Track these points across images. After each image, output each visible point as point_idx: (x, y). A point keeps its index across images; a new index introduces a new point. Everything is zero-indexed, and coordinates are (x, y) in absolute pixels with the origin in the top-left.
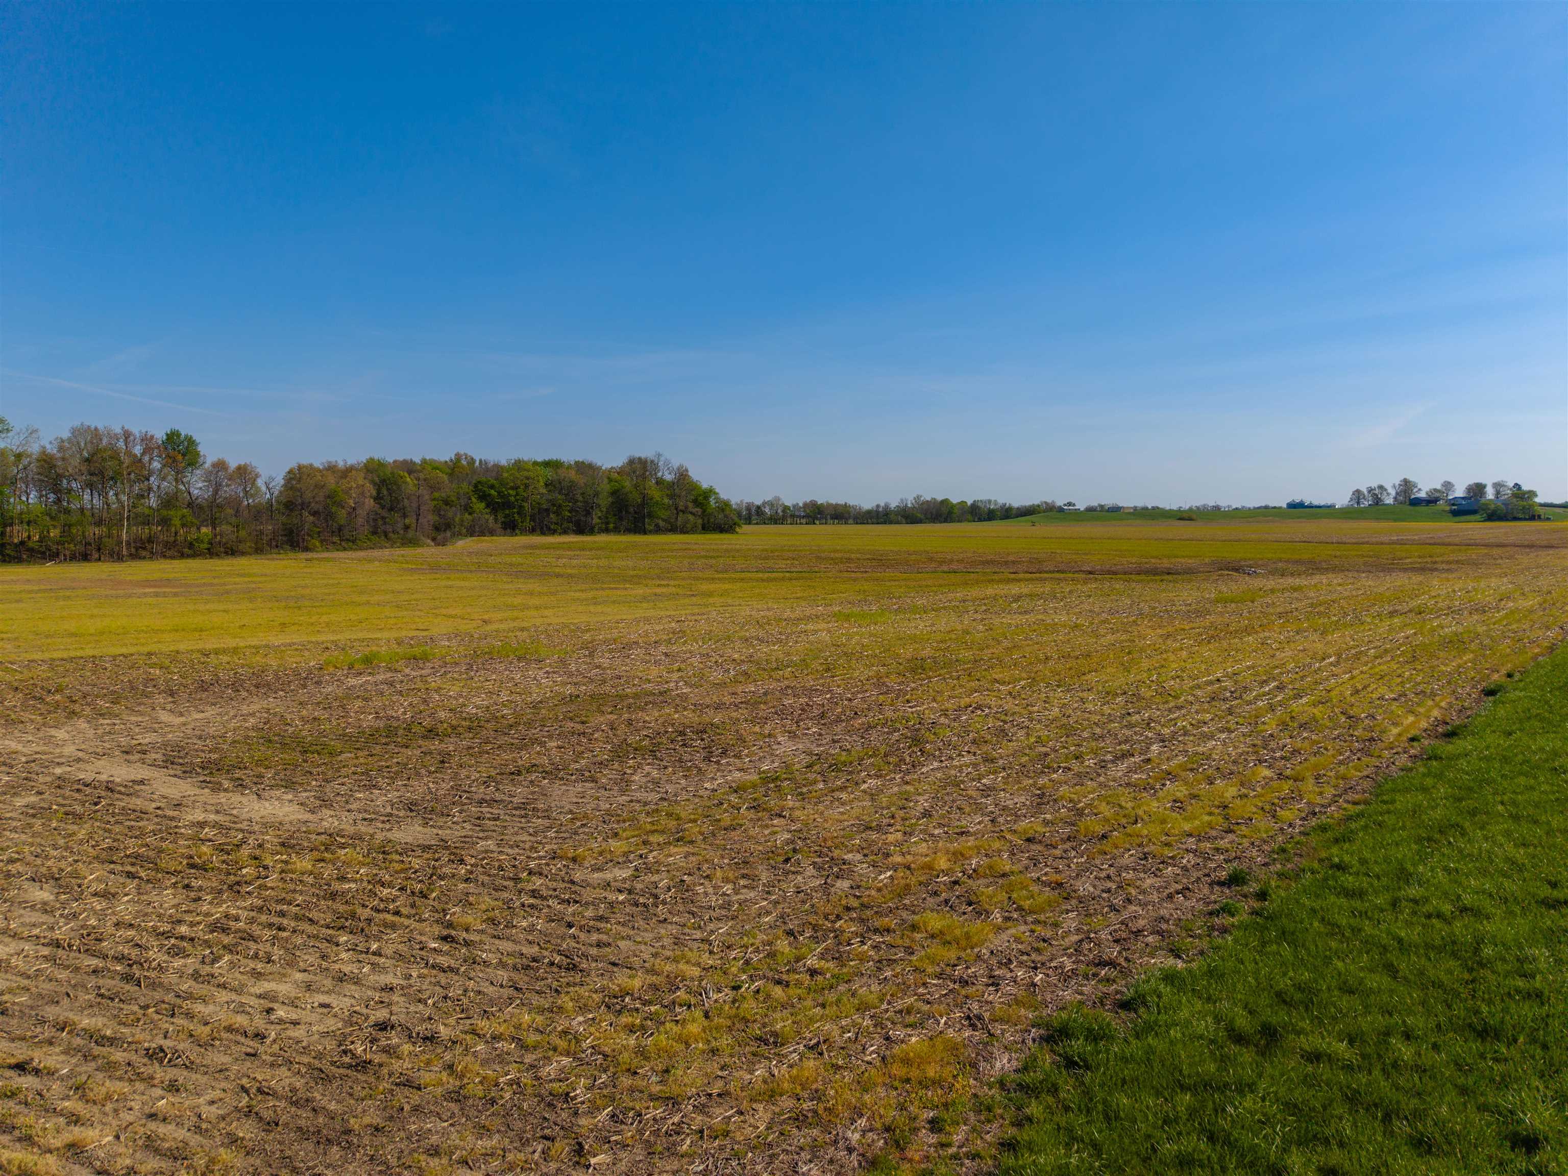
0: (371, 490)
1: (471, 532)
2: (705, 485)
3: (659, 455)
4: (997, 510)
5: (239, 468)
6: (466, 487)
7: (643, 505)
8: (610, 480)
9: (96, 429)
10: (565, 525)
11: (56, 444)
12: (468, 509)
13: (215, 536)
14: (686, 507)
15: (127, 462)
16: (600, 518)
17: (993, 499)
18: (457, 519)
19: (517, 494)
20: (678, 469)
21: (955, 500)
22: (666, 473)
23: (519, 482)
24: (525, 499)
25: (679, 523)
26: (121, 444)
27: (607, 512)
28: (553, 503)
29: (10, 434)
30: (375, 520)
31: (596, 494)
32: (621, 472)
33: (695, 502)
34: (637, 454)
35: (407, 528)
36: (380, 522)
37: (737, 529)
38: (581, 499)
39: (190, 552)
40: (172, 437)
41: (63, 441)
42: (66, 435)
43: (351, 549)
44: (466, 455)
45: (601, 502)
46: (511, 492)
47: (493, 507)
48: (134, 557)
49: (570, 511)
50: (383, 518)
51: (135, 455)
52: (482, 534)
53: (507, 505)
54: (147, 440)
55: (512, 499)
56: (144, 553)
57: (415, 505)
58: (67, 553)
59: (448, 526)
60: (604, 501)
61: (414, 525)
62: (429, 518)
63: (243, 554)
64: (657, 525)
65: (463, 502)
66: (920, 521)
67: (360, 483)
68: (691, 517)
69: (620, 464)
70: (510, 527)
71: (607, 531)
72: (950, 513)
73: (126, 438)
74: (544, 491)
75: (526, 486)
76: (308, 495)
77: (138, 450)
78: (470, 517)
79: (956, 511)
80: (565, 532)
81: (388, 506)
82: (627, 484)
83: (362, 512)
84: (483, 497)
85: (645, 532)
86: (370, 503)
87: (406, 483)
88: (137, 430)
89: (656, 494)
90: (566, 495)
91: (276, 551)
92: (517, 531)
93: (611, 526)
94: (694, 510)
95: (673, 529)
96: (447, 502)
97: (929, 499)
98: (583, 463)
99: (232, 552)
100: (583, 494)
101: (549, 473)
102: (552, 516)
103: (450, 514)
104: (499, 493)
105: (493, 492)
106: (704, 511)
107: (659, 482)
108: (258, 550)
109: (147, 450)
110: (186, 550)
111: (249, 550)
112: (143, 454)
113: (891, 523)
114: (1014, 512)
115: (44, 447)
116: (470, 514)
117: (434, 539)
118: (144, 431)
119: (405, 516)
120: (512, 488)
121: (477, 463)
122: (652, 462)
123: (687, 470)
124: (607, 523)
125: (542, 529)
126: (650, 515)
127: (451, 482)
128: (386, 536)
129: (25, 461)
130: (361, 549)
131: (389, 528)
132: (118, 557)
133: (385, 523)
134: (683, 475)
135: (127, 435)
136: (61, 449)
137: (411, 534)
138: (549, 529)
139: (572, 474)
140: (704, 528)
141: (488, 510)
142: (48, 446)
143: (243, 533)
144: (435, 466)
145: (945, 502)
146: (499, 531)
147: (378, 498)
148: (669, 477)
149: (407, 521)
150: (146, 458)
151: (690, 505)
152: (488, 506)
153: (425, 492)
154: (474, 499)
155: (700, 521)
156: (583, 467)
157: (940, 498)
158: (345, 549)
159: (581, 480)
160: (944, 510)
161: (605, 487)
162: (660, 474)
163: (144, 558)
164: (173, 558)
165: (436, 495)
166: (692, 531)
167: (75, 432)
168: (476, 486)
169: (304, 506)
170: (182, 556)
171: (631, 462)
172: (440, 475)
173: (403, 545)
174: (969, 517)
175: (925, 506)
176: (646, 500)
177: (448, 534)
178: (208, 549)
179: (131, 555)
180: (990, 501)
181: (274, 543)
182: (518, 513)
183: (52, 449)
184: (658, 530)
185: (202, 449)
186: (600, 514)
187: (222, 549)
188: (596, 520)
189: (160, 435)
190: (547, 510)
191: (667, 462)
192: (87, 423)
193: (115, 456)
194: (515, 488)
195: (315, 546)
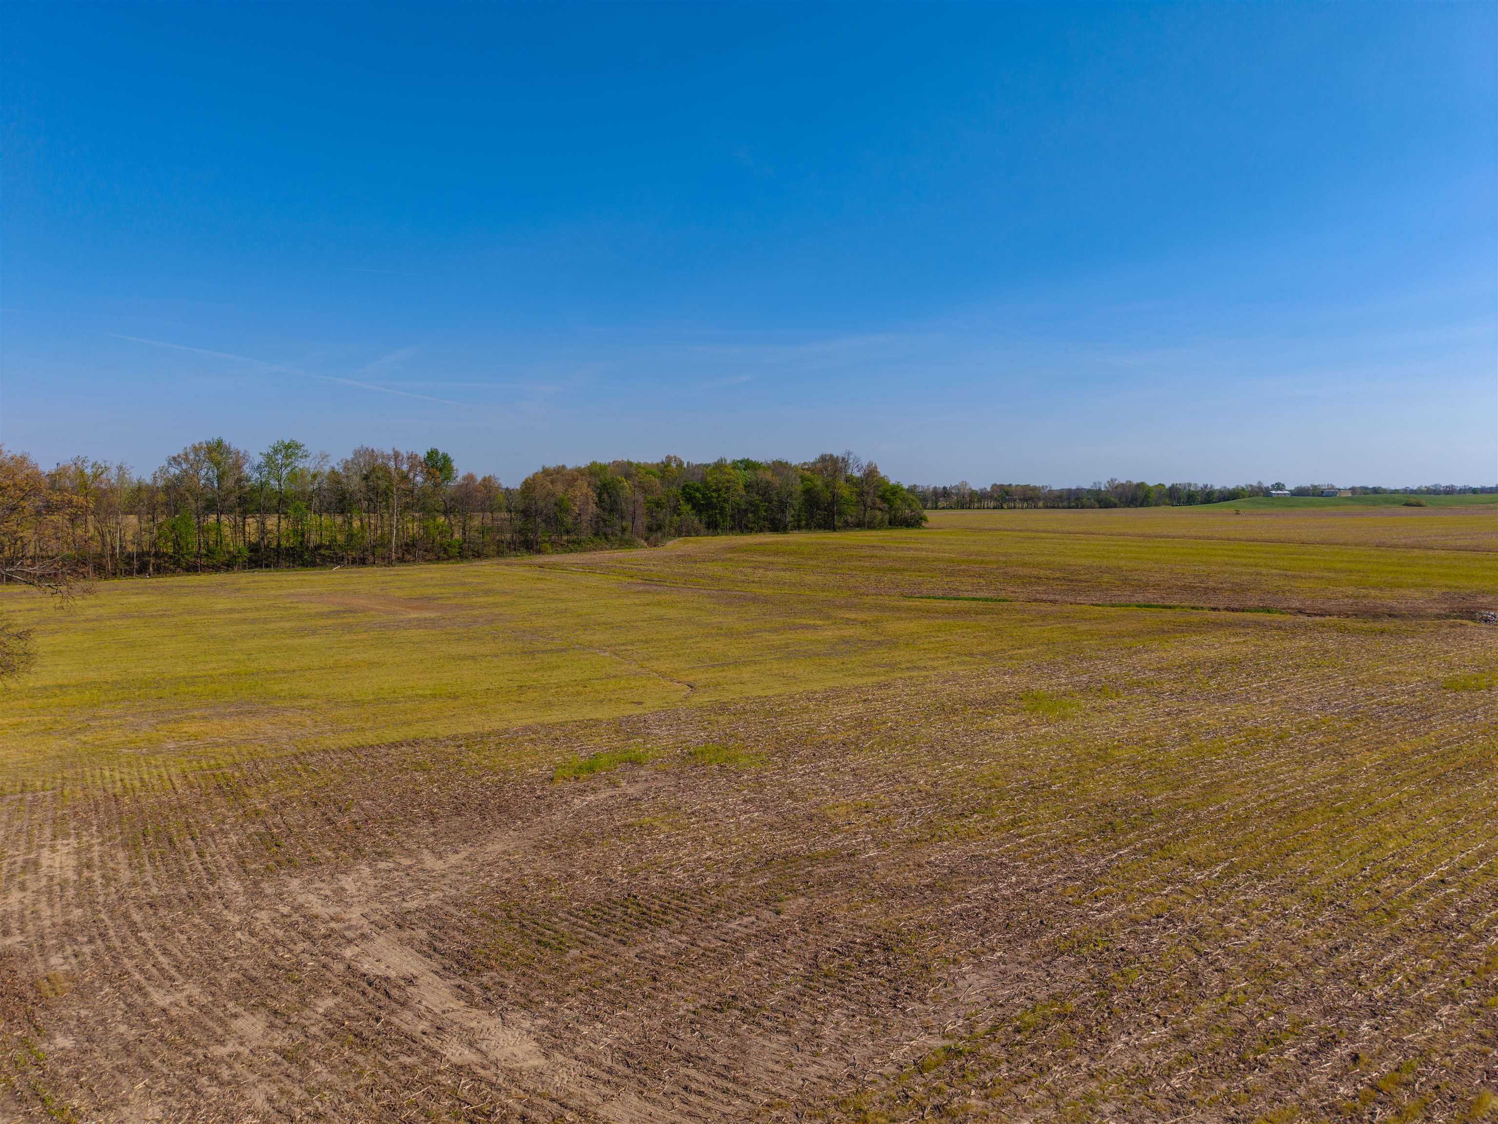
0: (593, 495)
1: (679, 533)
2: (893, 482)
3: (849, 453)
4: (1197, 492)
5: (485, 479)
6: (675, 490)
7: (833, 503)
8: (803, 479)
9: (373, 451)
10: (762, 523)
11: (342, 465)
12: (676, 510)
13: (465, 541)
14: (874, 504)
15: (396, 477)
16: (793, 516)
17: (1193, 482)
18: (667, 522)
19: (719, 496)
20: (868, 466)
21: (1151, 483)
22: (855, 470)
23: (720, 485)
24: (726, 501)
25: (866, 520)
26: (392, 464)
27: (800, 510)
28: (751, 503)
29: (308, 459)
30: (597, 522)
31: (790, 494)
32: (813, 468)
33: (883, 498)
34: (828, 452)
35: (624, 530)
36: (601, 523)
37: (924, 524)
38: (776, 498)
39: (445, 556)
40: (432, 455)
41: (347, 461)
42: (350, 456)
43: (576, 551)
44: (675, 457)
45: (794, 502)
46: (714, 494)
47: (698, 507)
48: (402, 560)
49: (766, 511)
50: (604, 521)
51: (403, 472)
52: (688, 534)
53: (710, 506)
54: (412, 457)
55: (715, 500)
56: (408, 557)
57: (631, 508)
58: (350, 557)
59: (660, 527)
60: (797, 501)
61: (630, 528)
62: (643, 521)
63: (487, 557)
64: (846, 522)
65: (672, 504)
66: (1115, 506)
67: (585, 491)
68: (878, 513)
69: (812, 460)
70: (713, 527)
71: (799, 528)
72: (1146, 497)
73: (396, 459)
74: (744, 493)
75: (728, 488)
76: (541, 504)
77: (405, 468)
78: (678, 519)
79: (1152, 495)
80: (761, 530)
81: (608, 507)
82: (819, 483)
83: (586, 518)
84: (690, 499)
85: (834, 528)
86: (592, 508)
87: (623, 488)
88: (404, 452)
89: (845, 491)
90: (763, 495)
91: (514, 553)
92: (719, 531)
93: (803, 523)
94: (881, 506)
95: (860, 525)
96: (658, 504)
97: (1124, 482)
98: (780, 462)
99: (478, 555)
100: (778, 493)
101: (749, 475)
102: (750, 515)
103: (661, 516)
104: (703, 495)
105: (698, 495)
106: (891, 507)
107: (848, 480)
108: (500, 553)
109: (412, 467)
110: (441, 555)
111: (492, 553)
112: (409, 471)
113: (1083, 507)
114: (1216, 495)
115: (333, 468)
116: (678, 515)
117: (647, 539)
118: (410, 452)
119: (622, 518)
120: (714, 491)
121: (685, 465)
122: (843, 459)
123: (876, 467)
124: (800, 521)
125: (740, 527)
126: (840, 513)
127: (662, 484)
128: (606, 538)
129: (319, 479)
130: (585, 551)
131: (609, 531)
132: (388, 561)
133: (606, 526)
134: (871, 473)
135: (397, 456)
136: (346, 468)
137: (627, 536)
138: (746, 527)
139: (768, 476)
140: (890, 523)
141: (694, 512)
142: (337, 467)
143: (487, 538)
144: (648, 470)
145: (1141, 486)
146: (703, 531)
147: (600, 503)
148: (857, 474)
149: (624, 524)
150: (411, 475)
151: (878, 501)
152: (693, 508)
153: (639, 497)
154: (681, 502)
155: (887, 517)
156: (780, 467)
157: (1135, 481)
158: (571, 551)
159: (777, 481)
160: (1140, 494)
161: (799, 488)
162: (849, 472)
163: (409, 561)
164: (430, 561)
165: (649, 498)
166: (879, 526)
167: (357, 454)
168: (684, 489)
169: (538, 512)
170: (439, 559)
171: (823, 459)
172: (653, 478)
173: (621, 546)
174: (1167, 501)
175: (1120, 490)
176: (835, 499)
177: (659, 534)
178: (459, 553)
179: (398, 558)
180: (1190, 485)
181: (512, 547)
182: (720, 513)
183: (339, 469)
184: (847, 526)
185: (455, 465)
186: (793, 512)
187: (470, 553)
188: (789, 519)
189: (422, 454)
190: (746, 511)
191: (857, 460)
192: (365, 446)
193: (387, 471)
194: (718, 490)
195: (547, 549)
